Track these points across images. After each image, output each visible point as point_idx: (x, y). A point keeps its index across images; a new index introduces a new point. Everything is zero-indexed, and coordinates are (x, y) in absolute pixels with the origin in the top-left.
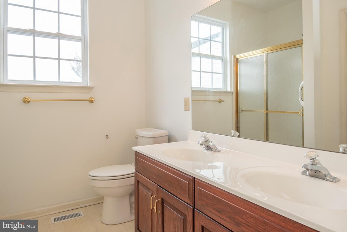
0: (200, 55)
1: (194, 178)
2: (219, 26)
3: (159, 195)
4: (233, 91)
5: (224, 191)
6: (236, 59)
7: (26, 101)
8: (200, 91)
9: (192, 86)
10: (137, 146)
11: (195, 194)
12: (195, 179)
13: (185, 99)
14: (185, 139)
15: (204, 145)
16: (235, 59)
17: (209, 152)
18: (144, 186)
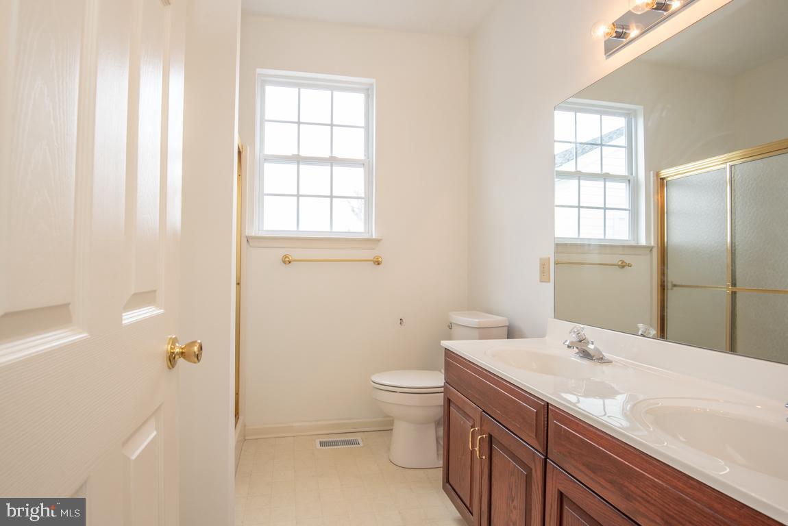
0: (579, 175)
1: (548, 403)
2: (620, 115)
3: (483, 428)
4: (652, 244)
5: (603, 432)
6: (661, 179)
7: (287, 261)
8: (576, 245)
9: (556, 236)
10: (450, 338)
11: (549, 433)
12: (550, 407)
13: (541, 259)
14: (541, 334)
15: (577, 348)
16: (657, 179)
17: (585, 362)
18: (459, 409)
